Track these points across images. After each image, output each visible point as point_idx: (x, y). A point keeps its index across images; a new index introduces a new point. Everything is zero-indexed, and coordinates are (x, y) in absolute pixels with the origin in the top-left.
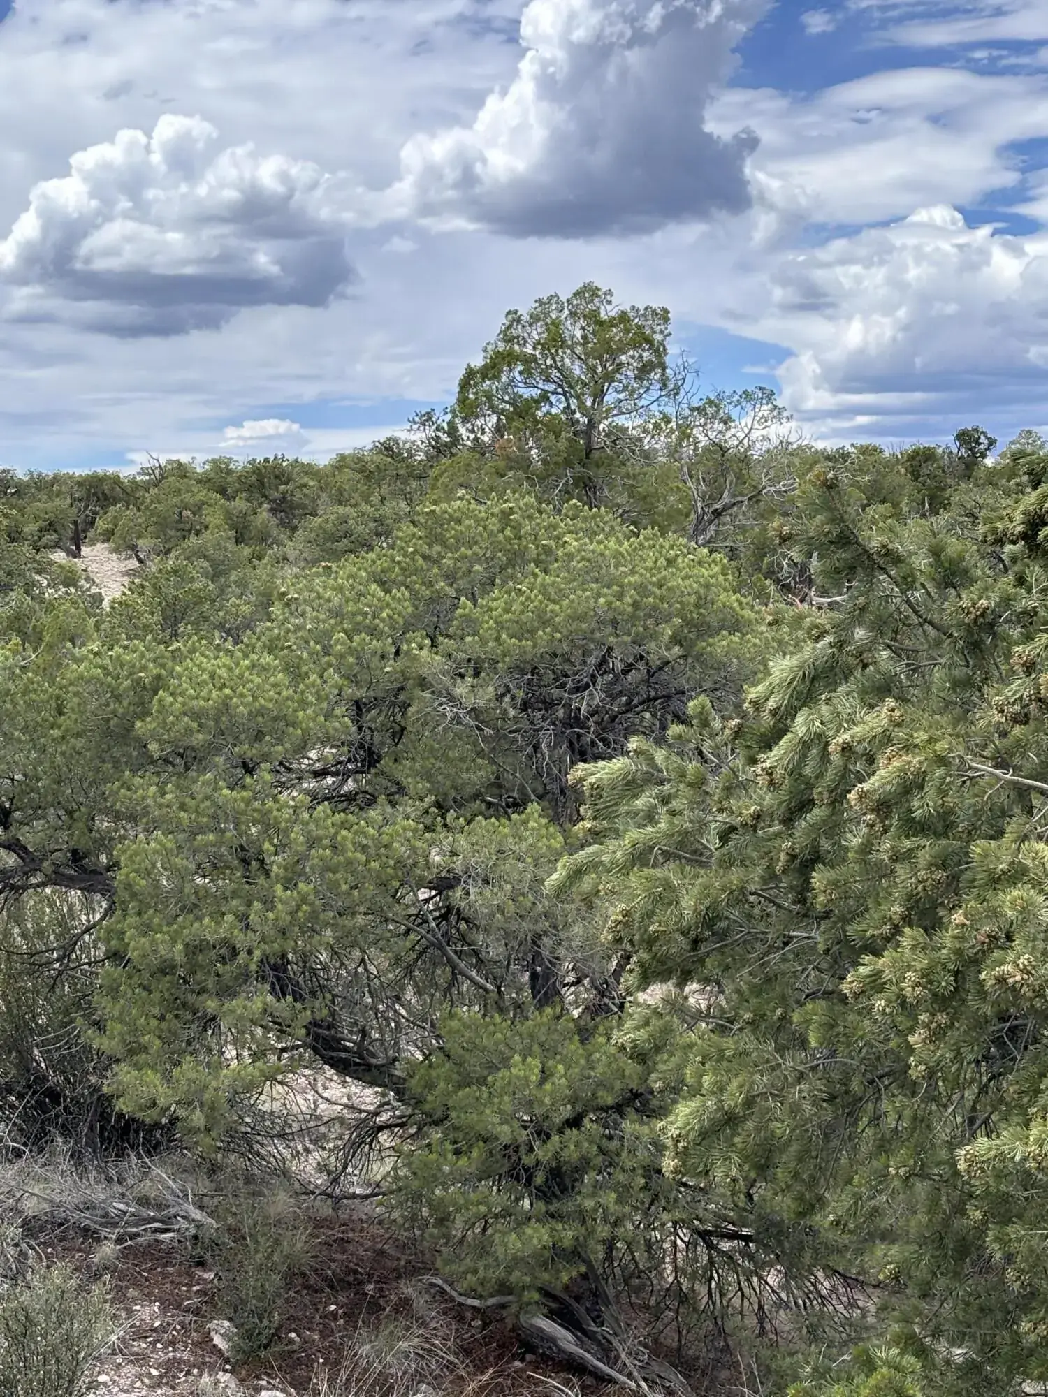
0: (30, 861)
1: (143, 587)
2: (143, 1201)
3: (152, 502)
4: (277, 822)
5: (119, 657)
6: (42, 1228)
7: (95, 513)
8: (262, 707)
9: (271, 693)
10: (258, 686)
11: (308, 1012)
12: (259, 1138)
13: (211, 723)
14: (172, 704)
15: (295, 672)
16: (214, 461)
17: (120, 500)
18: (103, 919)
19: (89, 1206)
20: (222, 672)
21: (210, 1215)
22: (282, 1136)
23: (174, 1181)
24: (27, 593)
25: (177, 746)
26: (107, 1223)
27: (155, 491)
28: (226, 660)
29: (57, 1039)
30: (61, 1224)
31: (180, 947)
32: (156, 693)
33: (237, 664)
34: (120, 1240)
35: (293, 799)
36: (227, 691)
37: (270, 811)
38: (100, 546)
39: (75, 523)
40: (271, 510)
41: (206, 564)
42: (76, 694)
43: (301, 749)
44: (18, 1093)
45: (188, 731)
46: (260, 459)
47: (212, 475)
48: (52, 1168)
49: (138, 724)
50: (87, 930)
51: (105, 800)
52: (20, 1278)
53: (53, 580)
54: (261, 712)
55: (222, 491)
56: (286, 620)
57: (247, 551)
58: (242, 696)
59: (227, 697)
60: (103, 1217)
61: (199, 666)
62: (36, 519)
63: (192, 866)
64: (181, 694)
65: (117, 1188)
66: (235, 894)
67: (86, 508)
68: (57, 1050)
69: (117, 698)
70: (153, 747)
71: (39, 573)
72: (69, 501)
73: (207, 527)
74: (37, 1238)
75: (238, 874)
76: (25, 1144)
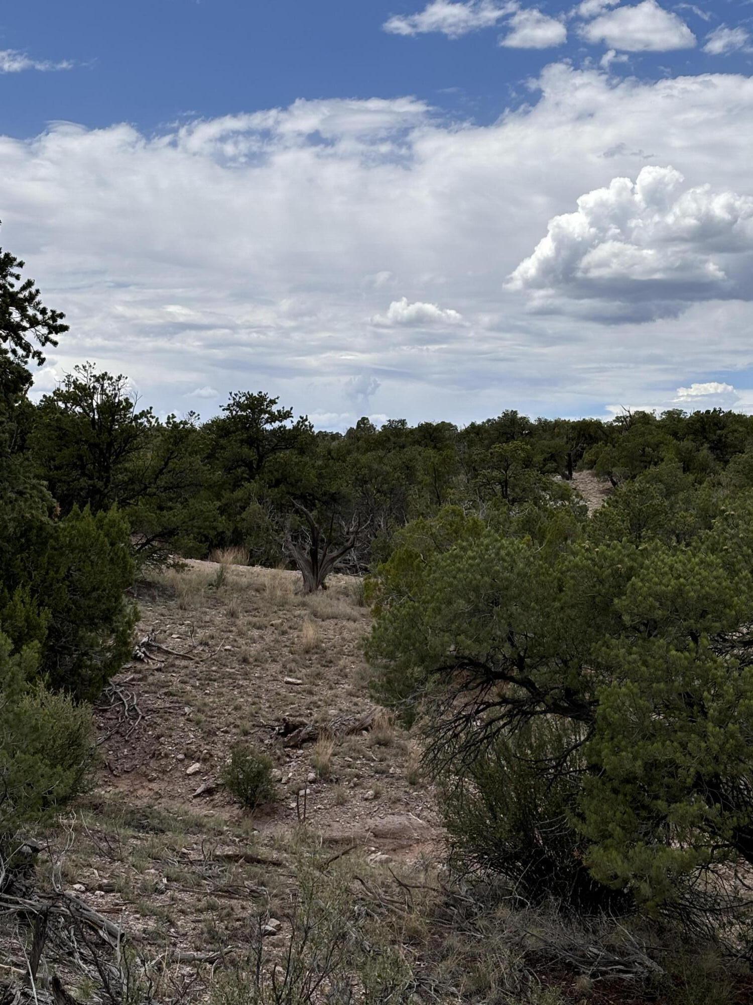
0: (537, 695)
1: (617, 501)
2: (611, 949)
3: (624, 441)
4: (714, 678)
5: (603, 552)
6: (538, 961)
7: (583, 449)
8: (707, 593)
9: (714, 583)
10: (705, 578)
11: (735, 819)
12: (695, 910)
13: (669, 603)
14: (641, 588)
15: (731, 569)
16: (669, 412)
17: (601, 439)
18: (586, 740)
19: (572, 948)
20: (679, 566)
21: (659, 964)
22: (712, 911)
23: (633, 936)
24: (535, 504)
25: (643, 618)
26: (585, 962)
27: (626, 433)
28: (681, 557)
29: (551, 825)
30: (551, 959)
31: (639, 763)
32: (629, 579)
33: (689, 561)
34: (593, 976)
35: (726, 661)
36: (682, 580)
37: (709, 669)
38: (585, 472)
39: (569, 455)
40: (710, 448)
41: (662, 486)
42: (573, 578)
43: (734, 627)
44: (523, 860)
45: (652, 607)
46: (703, 411)
47: (668, 422)
48: (546, 917)
49: (616, 601)
50: (575, 747)
51: (590, 654)
52: (523, 995)
53: (554, 495)
54: (707, 597)
55: (675, 435)
56: (724, 530)
57: (691, 478)
58: (692, 584)
59: (682, 584)
60: (581, 957)
61: (662, 561)
62: (542, 452)
63: (652, 707)
64: (648, 581)
65: (591, 937)
66: (681, 728)
67: (577, 445)
68: (552, 831)
69: (601, 582)
70: (626, 618)
71: (544, 490)
72: (565, 439)
73: (662, 460)
74: (535, 967)
75: (685, 714)
76: (527, 898)
